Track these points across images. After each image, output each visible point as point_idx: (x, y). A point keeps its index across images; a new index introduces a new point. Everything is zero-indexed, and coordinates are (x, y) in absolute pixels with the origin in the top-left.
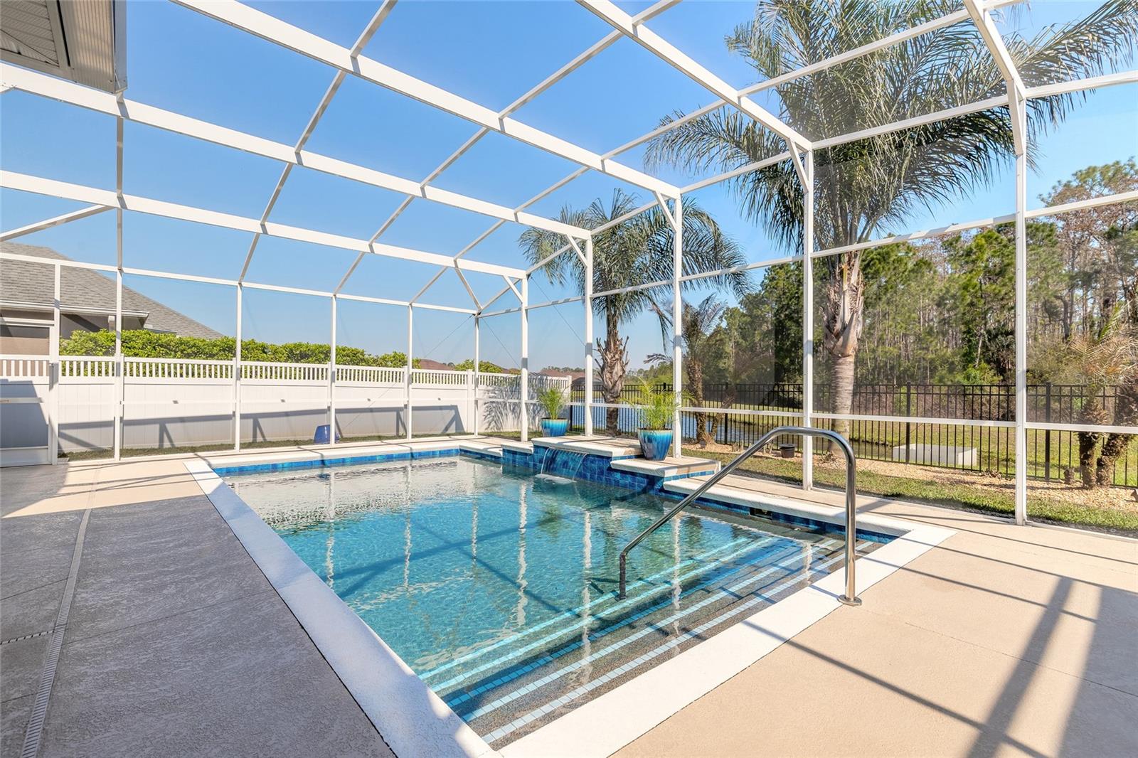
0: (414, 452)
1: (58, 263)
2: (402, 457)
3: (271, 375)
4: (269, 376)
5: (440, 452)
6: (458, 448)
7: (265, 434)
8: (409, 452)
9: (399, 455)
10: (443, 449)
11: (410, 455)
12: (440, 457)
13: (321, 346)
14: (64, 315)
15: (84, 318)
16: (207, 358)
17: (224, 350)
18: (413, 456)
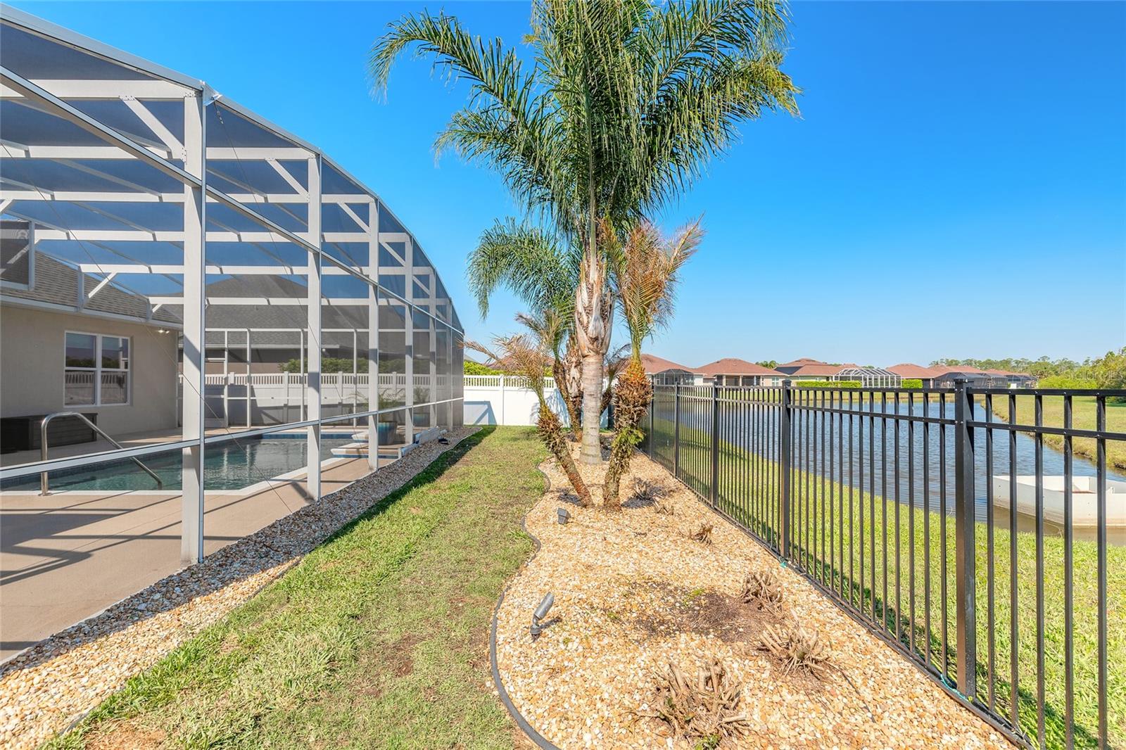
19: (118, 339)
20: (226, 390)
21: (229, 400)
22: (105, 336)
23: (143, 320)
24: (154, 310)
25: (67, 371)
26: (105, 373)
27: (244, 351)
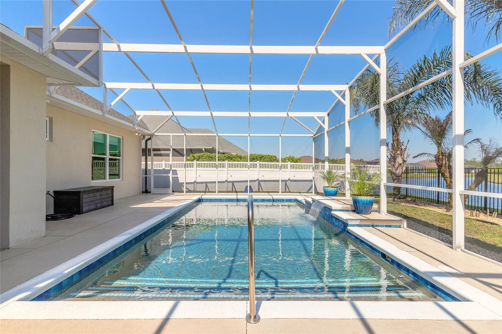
0: (274, 199)
1: (171, 134)
2: (269, 200)
3: (242, 167)
4: (241, 167)
5: (286, 200)
6: (295, 199)
7: (236, 188)
8: (272, 199)
9: (267, 199)
10: (287, 199)
11: (272, 200)
12: (286, 202)
13: (259, 155)
14: (173, 149)
15: (177, 150)
16: (222, 161)
17: (227, 158)
18: (274, 200)
19: (114, 137)
20: (171, 172)
21: (172, 177)
22: (111, 135)
23: (132, 125)
24: (139, 119)
25: (93, 157)
26: (110, 159)
27: (183, 149)
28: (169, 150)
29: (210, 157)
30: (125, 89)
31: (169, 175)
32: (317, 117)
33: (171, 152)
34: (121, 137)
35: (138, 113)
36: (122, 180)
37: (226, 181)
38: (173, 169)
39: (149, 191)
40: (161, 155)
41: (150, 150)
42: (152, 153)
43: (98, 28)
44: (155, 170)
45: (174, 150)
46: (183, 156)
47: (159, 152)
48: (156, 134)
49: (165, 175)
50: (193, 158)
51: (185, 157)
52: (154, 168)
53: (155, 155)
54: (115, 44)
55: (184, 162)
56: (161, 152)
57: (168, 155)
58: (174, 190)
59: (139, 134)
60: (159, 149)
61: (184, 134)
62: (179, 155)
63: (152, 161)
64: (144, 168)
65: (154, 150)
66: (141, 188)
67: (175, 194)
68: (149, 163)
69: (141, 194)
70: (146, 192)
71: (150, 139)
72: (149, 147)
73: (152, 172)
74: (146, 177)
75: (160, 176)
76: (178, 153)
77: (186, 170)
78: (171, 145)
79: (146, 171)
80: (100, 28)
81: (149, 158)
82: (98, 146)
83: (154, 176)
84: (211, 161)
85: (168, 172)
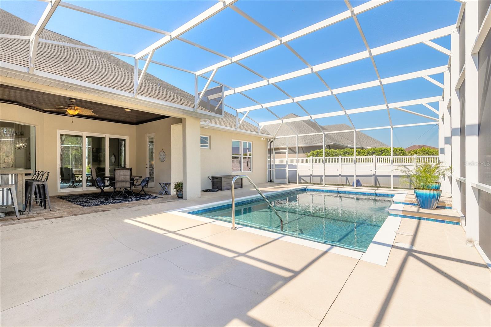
1: (287, 136)
8: (374, 193)
18: (376, 195)
19: (246, 143)
20: (287, 166)
21: (288, 170)
22: (244, 141)
23: (256, 133)
24: (261, 128)
25: (232, 157)
26: (244, 158)
27: (295, 148)
28: (285, 149)
29: (328, 153)
30: (247, 111)
31: (286, 169)
32: (427, 103)
33: (287, 150)
34: (251, 142)
35: (260, 124)
36: (253, 172)
37: (340, 175)
38: (289, 164)
39: (272, 181)
40: (280, 153)
41: (272, 149)
42: (274, 152)
43: (221, 86)
44: (276, 165)
45: (289, 148)
46: (295, 153)
47: (278, 151)
48: (276, 137)
49: (283, 169)
50: (312, 154)
51: (297, 154)
52: (275, 164)
53: (276, 153)
54: (232, 90)
55: (297, 159)
56: (280, 151)
57: (285, 153)
58: (290, 181)
59: (264, 139)
60: (279, 149)
61: (296, 136)
62: (293, 152)
63: (274, 158)
64: (269, 163)
65: (276, 149)
66: (267, 178)
67: (290, 184)
68: (272, 159)
69: (267, 183)
70: (271, 181)
71: (273, 141)
72: (272, 147)
73: (274, 167)
74: (270, 170)
75: (280, 170)
76: (292, 150)
77: (298, 165)
78: (287, 145)
79: (270, 166)
80: (222, 85)
81: (272, 156)
82: (236, 149)
83: (276, 170)
84: (328, 156)
85: (284, 166)
